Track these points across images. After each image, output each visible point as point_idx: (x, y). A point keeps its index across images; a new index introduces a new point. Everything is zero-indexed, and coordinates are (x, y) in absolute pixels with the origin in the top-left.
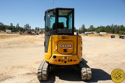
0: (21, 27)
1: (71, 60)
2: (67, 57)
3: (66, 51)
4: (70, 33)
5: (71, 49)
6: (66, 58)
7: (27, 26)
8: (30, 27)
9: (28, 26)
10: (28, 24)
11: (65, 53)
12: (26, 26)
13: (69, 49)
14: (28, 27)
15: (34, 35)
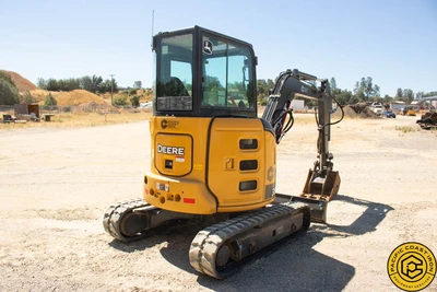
0: (343, 89)
1: (178, 198)
2: (167, 185)
3: (171, 167)
4: (187, 108)
5: (182, 160)
6: (163, 186)
7: (367, 85)
8: (377, 88)
9: (370, 85)
10: (370, 79)
11: (168, 172)
12: (363, 84)
13: (178, 160)
14: (370, 89)
15: (378, 116)
